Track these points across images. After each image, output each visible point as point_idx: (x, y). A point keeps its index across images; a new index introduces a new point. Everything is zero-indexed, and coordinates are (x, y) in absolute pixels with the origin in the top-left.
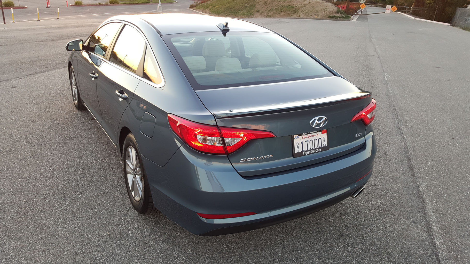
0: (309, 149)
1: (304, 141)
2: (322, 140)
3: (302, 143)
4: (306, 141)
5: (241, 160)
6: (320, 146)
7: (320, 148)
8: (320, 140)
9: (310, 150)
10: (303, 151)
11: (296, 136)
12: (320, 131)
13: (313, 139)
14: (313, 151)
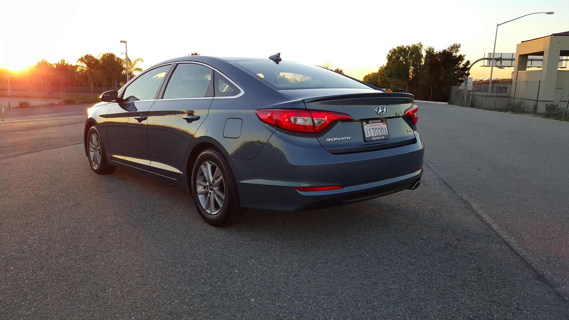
0: (375, 136)
1: (371, 128)
2: (384, 130)
3: (370, 130)
4: (372, 129)
5: (327, 139)
6: (383, 134)
7: (383, 136)
8: (382, 129)
9: (377, 136)
10: (371, 137)
11: (365, 123)
12: (382, 122)
13: (377, 127)
14: (379, 138)
